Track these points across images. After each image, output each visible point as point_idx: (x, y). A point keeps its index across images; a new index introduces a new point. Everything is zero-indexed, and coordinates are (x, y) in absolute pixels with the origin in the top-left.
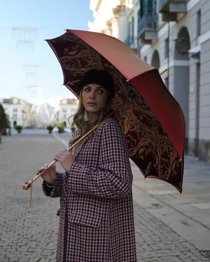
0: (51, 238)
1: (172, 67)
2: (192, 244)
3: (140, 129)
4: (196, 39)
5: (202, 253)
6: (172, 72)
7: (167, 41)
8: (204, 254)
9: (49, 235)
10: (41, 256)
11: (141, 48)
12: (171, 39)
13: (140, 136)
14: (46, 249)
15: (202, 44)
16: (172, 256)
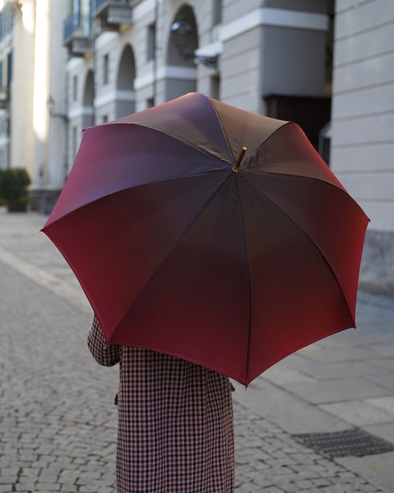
0: (20, 425)
1: (161, 80)
2: (272, 423)
4: (210, 30)
5: (297, 438)
6: (161, 87)
7: (152, 28)
8: (301, 440)
9: (12, 420)
10: (21, 464)
11: (97, 36)
12: (159, 25)
14: (22, 448)
15: (225, 42)
16: (251, 448)
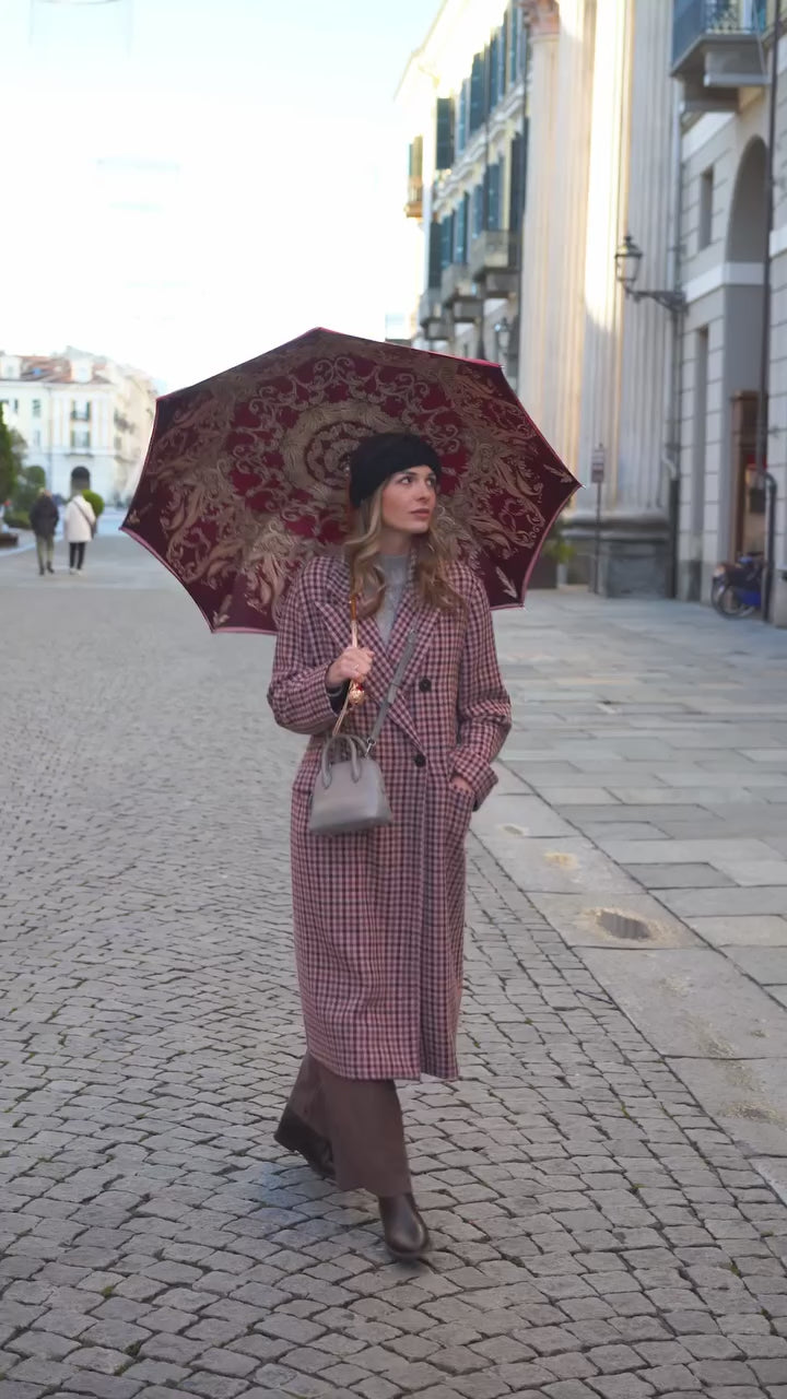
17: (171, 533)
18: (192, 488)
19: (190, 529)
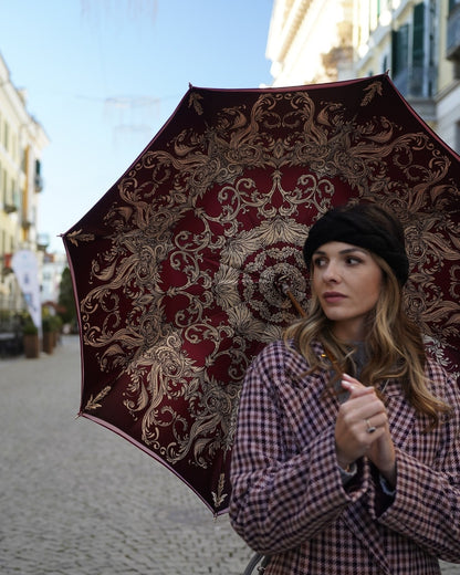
3: (147, 307)
13: (134, 318)
17: (141, 414)
18: (149, 368)
19: (159, 408)
